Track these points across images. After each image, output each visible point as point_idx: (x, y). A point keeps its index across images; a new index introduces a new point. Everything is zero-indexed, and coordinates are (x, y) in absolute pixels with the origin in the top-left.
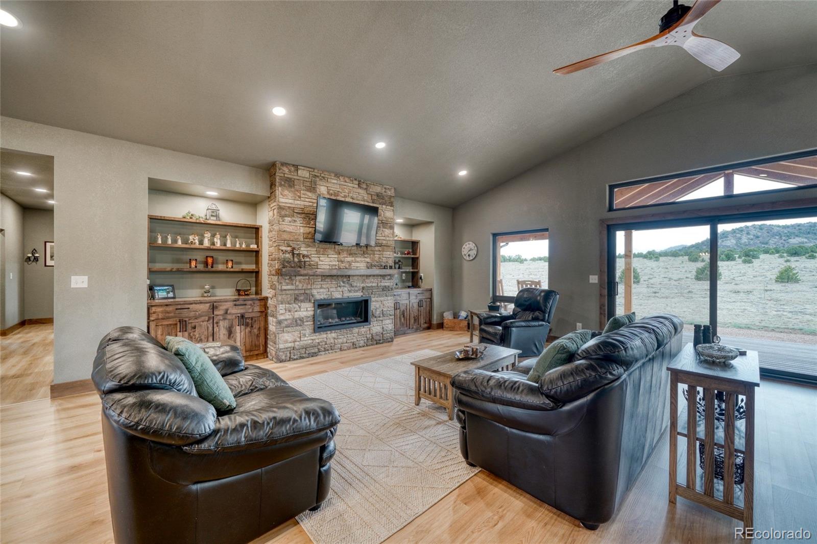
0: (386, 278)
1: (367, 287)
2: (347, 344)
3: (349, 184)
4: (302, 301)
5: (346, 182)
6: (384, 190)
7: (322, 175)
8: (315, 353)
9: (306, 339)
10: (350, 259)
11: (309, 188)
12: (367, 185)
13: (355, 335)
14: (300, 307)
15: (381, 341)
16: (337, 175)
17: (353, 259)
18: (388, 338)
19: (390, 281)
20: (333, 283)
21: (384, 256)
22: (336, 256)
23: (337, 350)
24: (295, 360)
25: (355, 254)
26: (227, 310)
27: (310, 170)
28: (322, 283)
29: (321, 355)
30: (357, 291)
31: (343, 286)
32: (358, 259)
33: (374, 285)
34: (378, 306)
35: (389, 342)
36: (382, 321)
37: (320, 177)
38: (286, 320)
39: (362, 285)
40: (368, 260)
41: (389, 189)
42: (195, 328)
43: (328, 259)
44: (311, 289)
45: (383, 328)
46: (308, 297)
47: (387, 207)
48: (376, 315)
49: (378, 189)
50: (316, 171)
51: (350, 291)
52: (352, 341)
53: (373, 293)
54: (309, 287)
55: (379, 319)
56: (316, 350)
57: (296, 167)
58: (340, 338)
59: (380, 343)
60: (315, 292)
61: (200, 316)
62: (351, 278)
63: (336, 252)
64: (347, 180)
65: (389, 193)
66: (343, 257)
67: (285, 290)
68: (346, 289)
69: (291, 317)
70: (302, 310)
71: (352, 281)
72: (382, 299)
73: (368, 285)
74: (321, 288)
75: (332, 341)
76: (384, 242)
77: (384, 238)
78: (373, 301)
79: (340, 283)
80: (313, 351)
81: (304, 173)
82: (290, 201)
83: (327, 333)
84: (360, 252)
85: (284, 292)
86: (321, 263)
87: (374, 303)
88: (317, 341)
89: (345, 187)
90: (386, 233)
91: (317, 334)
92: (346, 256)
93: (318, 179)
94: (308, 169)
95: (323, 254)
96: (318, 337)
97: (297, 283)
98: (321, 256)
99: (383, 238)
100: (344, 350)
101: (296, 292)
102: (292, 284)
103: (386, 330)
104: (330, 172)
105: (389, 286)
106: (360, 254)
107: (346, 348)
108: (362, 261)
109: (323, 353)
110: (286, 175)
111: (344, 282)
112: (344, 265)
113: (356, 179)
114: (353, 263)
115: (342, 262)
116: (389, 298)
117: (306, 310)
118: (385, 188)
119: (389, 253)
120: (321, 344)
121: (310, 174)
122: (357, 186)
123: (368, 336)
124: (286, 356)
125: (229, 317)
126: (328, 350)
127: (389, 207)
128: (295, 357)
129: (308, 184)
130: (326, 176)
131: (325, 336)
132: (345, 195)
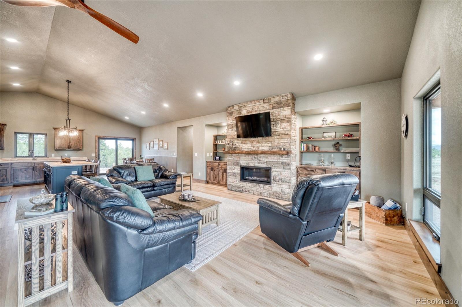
0: (284, 157)
1: (269, 161)
2: (256, 192)
3: (257, 104)
4: (236, 165)
5: (255, 103)
6: (282, 98)
7: (244, 105)
8: (241, 191)
9: (237, 183)
10: (258, 145)
11: (238, 113)
12: (269, 100)
13: (261, 188)
14: (235, 168)
15: (280, 198)
16: (251, 102)
17: (260, 145)
18: (286, 197)
19: (287, 159)
20: (249, 158)
21: (282, 142)
22: (251, 144)
23: (251, 193)
24: (233, 191)
25: (261, 142)
26: (222, 166)
27: (239, 105)
28: (244, 158)
29: (243, 193)
30: (263, 163)
31: (255, 160)
32: (263, 145)
33: (274, 160)
34: (277, 174)
35: (286, 201)
36: (281, 185)
37: (243, 106)
38: (230, 172)
39: (266, 160)
40: (270, 145)
41: (286, 95)
42: (215, 171)
43: (247, 146)
44: (239, 160)
45: (281, 190)
46: (237, 164)
47: (285, 108)
48: (276, 180)
49: (277, 99)
50: (241, 104)
51: (259, 163)
52: (259, 191)
53: (273, 166)
54: (239, 159)
55: (278, 183)
56: (241, 190)
57: (233, 106)
58: (253, 188)
59: (279, 199)
60: (241, 162)
61: (216, 167)
62: (259, 156)
63: (251, 142)
64: (256, 102)
65: (286, 98)
66: (254, 144)
67: (230, 160)
68: (256, 161)
69: (232, 172)
70: (236, 169)
71: (260, 158)
72: (280, 170)
73: (269, 160)
74: (244, 160)
75: (249, 188)
76: (282, 132)
77: (283, 130)
78: (274, 171)
79: (253, 158)
80: (240, 190)
81: (236, 107)
82: (231, 122)
83: (246, 183)
84: (265, 141)
85: (229, 161)
86: (243, 148)
87: (274, 172)
88: (242, 185)
89: (255, 106)
90: (283, 126)
91: (242, 182)
92: (256, 143)
93: (242, 108)
94: (237, 105)
95: (244, 144)
96: (242, 184)
97: (234, 157)
98: (243, 144)
99: (281, 130)
100: (254, 195)
101: (233, 161)
102: (232, 158)
103: (284, 192)
104: (247, 102)
105: (286, 162)
106: (264, 142)
107: (256, 194)
108: (266, 146)
109: (245, 192)
110: (230, 111)
111: (255, 158)
112: (255, 148)
113: (261, 99)
114: (260, 147)
115: (254, 147)
116: (286, 170)
117: (238, 170)
118: (282, 96)
119: (286, 139)
120: (243, 187)
121: (239, 107)
122: (262, 103)
123: (270, 192)
124: (230, 188)
125: (223, 168)
126: (247, 192)
127: (286, 108)
128: (233, 190)
129: (238, 112)
130: (245, 105)
131: (245, 184)
132: (255, 111)
